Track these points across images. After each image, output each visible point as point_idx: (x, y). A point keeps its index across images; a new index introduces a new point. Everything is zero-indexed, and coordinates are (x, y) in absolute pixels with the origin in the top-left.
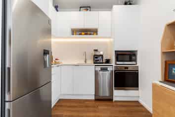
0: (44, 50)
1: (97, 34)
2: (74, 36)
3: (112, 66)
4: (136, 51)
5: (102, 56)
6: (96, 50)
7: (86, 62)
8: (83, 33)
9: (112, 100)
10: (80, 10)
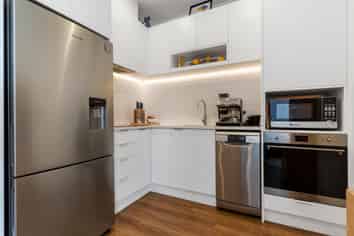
0: (91, 100)
1: (225, 59)
2: (179, 69)
3: (259, 131)
4: (340, 90)
5: (238, 108)
6: (223, 96)
7: (204, 122)
8: (196, 61)
9: (260, 217)
10: (190, 13)
